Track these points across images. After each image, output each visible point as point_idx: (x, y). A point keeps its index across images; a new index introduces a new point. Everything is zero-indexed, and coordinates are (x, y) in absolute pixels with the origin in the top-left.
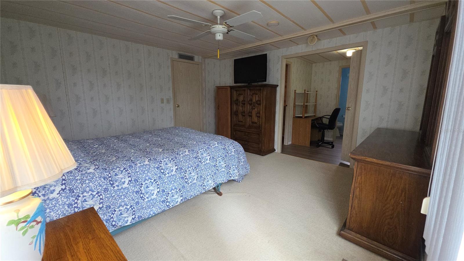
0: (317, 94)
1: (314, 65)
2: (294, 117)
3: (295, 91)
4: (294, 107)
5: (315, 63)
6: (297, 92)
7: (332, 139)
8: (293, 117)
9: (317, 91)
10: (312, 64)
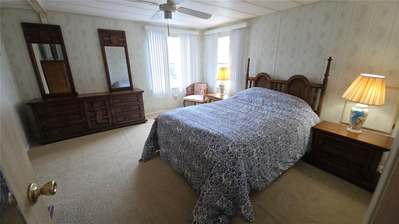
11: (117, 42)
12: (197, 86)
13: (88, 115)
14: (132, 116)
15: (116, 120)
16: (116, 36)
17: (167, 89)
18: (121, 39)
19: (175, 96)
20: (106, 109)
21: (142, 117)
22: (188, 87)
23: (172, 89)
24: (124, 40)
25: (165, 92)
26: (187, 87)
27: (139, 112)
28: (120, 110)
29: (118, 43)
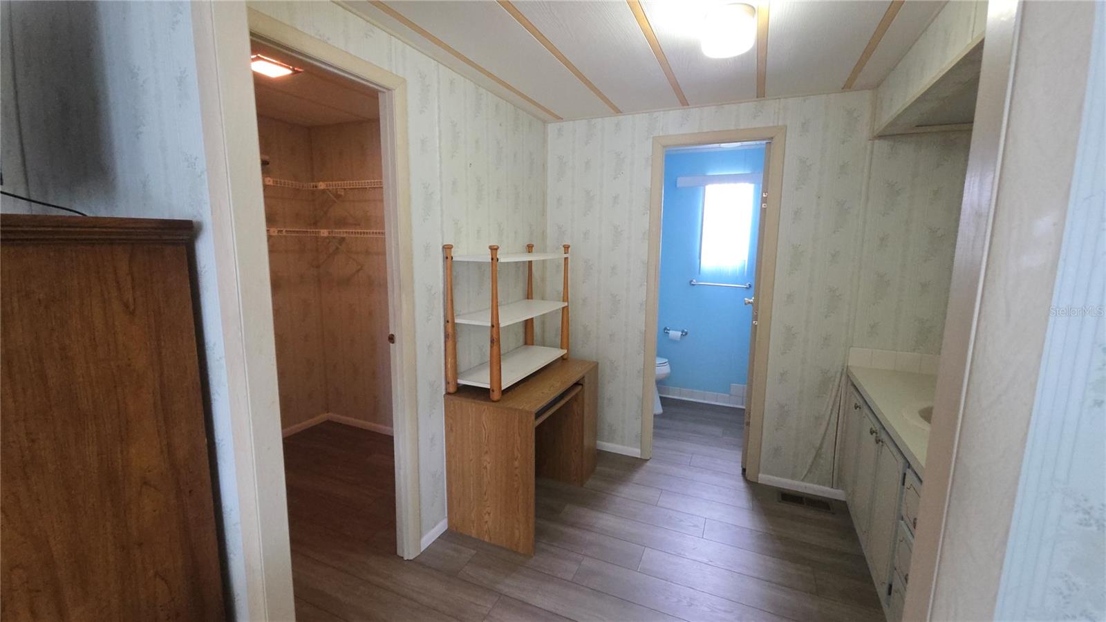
0: (566, 259)
1: (552, 128)
2: (452, 390)
3: (447, 248)
4: (446, 336)
5: (559, 119)
6: (458, 255)
7: (638, 451)
8: (448, 393)
9: (568, 247)
10: (545, 122)
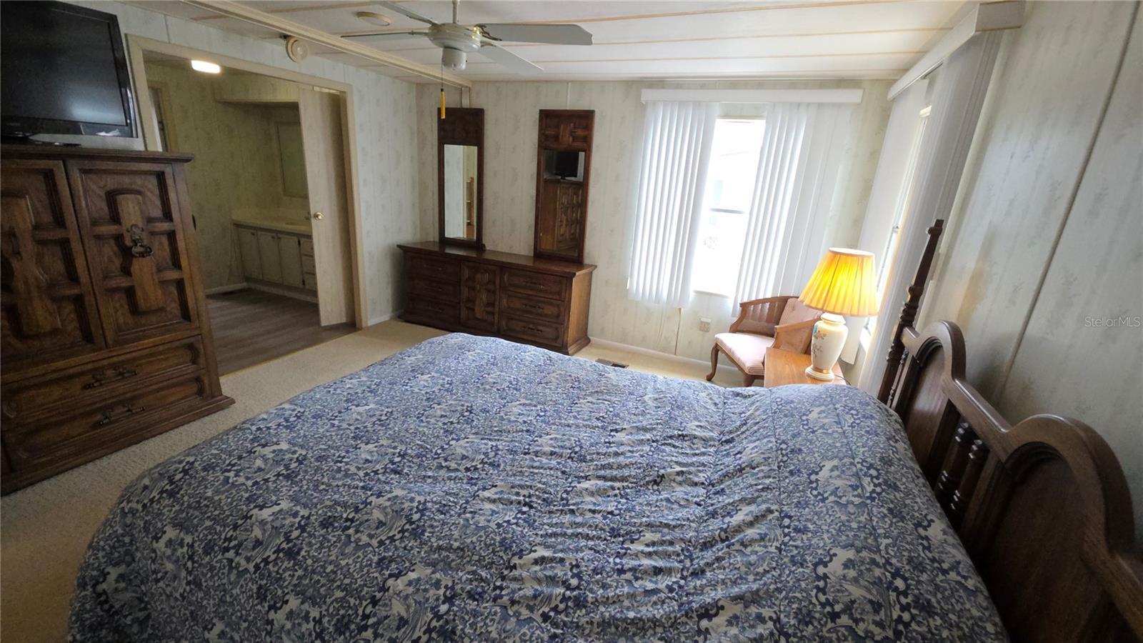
11: (571, 139)
12: (793, 309)
13: (465, 293)
14: (540, 328)
15: (507, 325)
16: (572, 125)
17: (676, 288)
18: (580, 133)
19: (703, 320)
20: (494, 292)
21: (559, 341)
22: (751, 303)
23: (699, 293)
24: (586, 133)
25: (665, 295)
26: (745, 300)
27: (555, 325)
28: (517, 304)
29: (573, 141)
